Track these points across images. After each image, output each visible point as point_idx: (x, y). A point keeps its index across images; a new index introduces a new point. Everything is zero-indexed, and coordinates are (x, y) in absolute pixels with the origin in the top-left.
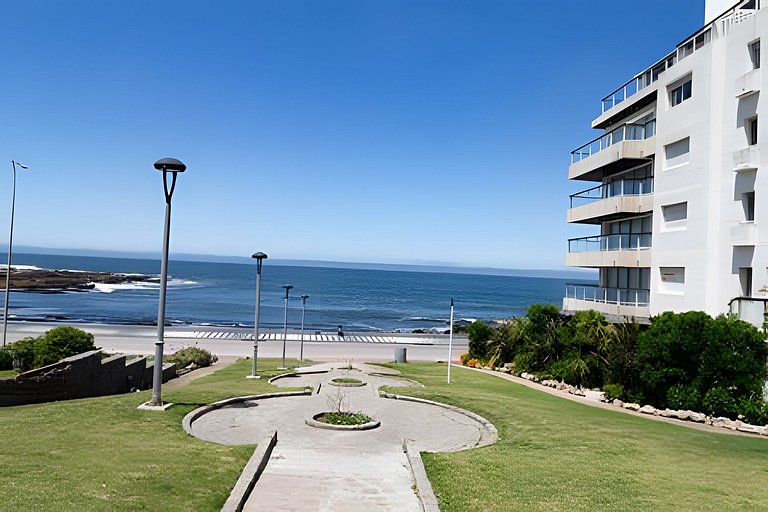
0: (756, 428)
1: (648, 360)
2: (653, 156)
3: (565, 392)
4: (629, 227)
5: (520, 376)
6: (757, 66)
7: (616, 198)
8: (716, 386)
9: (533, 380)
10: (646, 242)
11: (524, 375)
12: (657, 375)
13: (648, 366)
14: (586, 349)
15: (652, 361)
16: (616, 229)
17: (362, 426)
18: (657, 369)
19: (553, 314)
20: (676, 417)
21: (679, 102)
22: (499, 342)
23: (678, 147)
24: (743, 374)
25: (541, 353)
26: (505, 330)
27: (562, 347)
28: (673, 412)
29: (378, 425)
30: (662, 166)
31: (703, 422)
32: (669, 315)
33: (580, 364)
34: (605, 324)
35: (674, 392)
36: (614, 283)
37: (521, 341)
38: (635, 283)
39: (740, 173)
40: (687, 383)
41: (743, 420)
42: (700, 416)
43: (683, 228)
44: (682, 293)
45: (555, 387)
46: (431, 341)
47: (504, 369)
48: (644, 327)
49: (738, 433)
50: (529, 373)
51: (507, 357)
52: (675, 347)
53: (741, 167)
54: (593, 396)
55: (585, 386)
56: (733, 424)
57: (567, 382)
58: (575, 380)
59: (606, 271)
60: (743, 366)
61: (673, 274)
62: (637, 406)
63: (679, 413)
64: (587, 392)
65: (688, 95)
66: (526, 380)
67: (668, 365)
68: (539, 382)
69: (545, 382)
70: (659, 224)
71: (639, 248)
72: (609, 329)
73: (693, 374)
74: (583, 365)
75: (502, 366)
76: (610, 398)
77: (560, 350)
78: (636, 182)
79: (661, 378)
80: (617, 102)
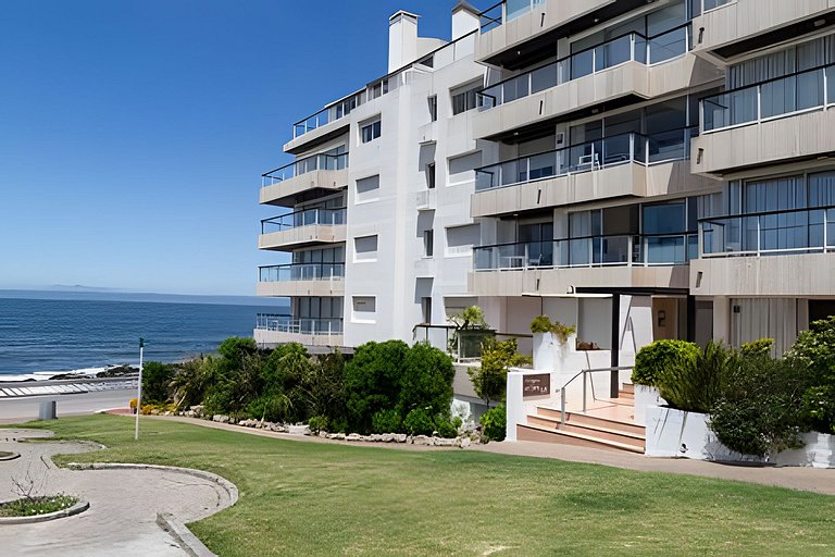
0: (449, 441)
1: (354, 389)
2: (346, 187)
3: (265, 430)
4: (320, 257)
5: (211, 419)
6: (435, 118)
7: (310, 227)
8: (415, 407)
9: (228, 422)
10: (339, 272)
11: (216, 417)
12: (362, 403)
13: (354, 394)
14: (289, 383)
15: (358, 390)
16: (307, 258)
17: (68, 510)
18: (363, 398)
19: (250, 348)
20: (380, 440)
21: (369, 139)
22: (183, 383)
23: (369, 183)
24: (437, 395)
25: (237, 392)
26: (191, 369)
27: (262, 382)
28: (378, 437)
29: (88, 506)
30: (354, 198)
31: (405, 442)
32: (372, 345)
33: (283, 400)
34: (308, 356)
35: (379, 418)
36: (305, 312)
37: (212, 380)
38: (326, 312)
39: (421, 212)
40: (390, 407)
41: (437, 435)
42: (402, 437)
43: (374, 260)
44: (374, 322)
45: (254, 426)
46: (83, 387)
47: (191, 413)
48: (348, 357)
49: (435, 449)
50: (223, 414)
51: (194, 398)
52: (379, 376)
53: (421, 207)
54: (297, 431)
55: (289, 422)
56: (431, 440)
57: (268, 419)
58: (277, 417)
59: (298, 300)
60: (436, 388)
61: (365, 303)
62: (343, 435)
63: (384, 437)
64: (291, 427)
65: (378, 134)
66: (219, 422)
67: (373, 392)
68: (235, 423)
69: (242, 423)
70: (352, 255)
71: (332, 277)
72: (313, 361)
73: (394, 399)
74: (286, 399)
75: (188, 409)
76: (315, 430)
77: (258, 387)
78: (328, 212)
79: (367, 405)
80: (309, 129)
